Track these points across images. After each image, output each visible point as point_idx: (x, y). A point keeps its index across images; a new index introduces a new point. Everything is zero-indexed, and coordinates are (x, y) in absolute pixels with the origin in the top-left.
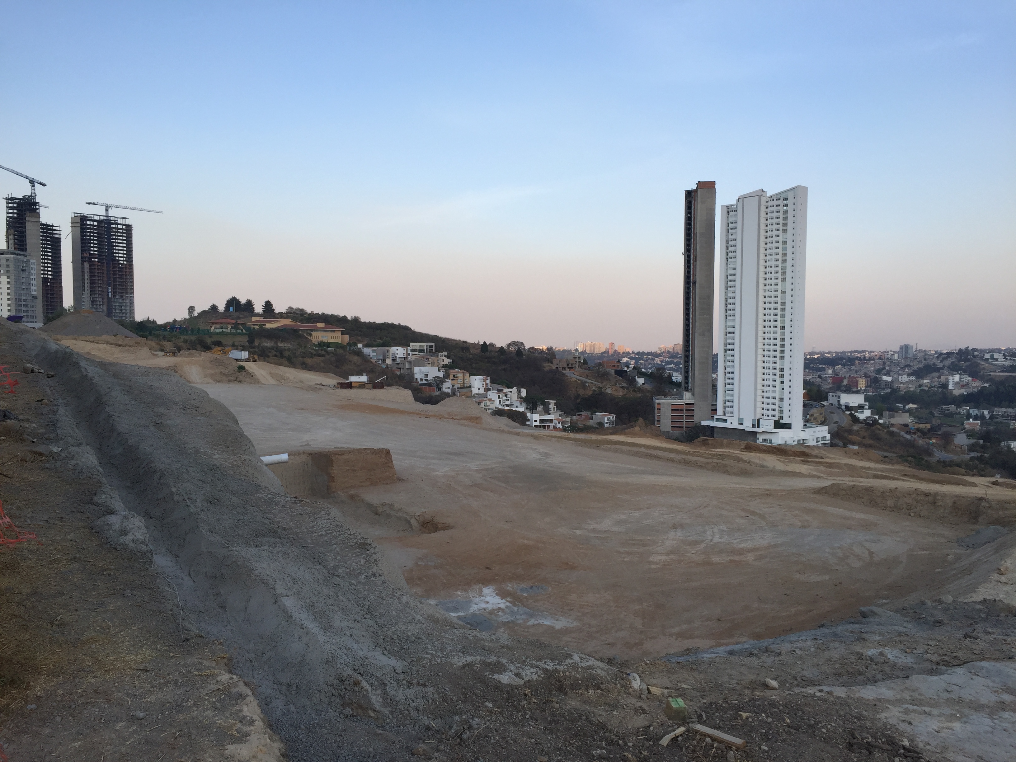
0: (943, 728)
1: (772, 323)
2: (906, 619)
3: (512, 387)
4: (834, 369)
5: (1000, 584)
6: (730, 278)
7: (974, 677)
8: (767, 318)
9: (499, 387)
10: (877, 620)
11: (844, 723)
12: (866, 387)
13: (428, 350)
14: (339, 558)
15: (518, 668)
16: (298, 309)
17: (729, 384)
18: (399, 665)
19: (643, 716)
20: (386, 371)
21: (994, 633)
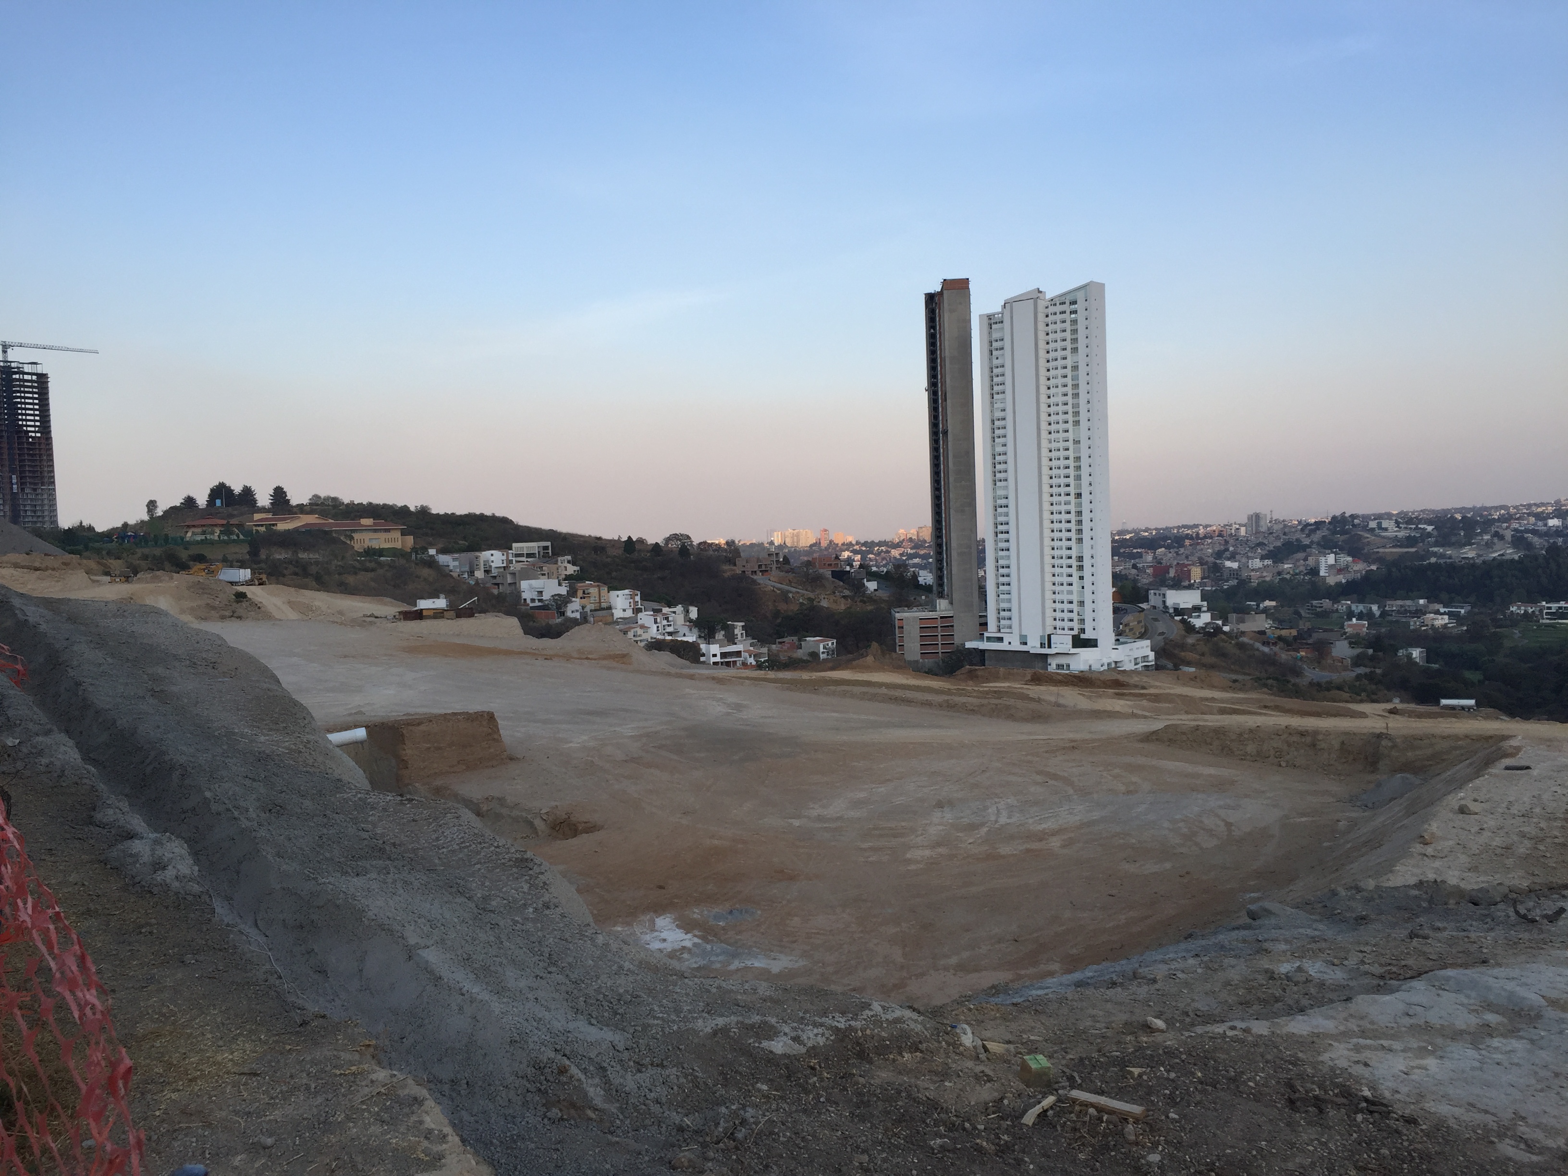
0: (1413, 1068)
1: (1063, 490)
2: (1313, 917)
3: (675, 605)
4: (1155, 553)
5: (1425, 858)
6: (997, 423)
7: (1440, 992)
8: (1055, 481)
9: (656, 606)
10: (1273, 921)
11: (1275, 1072)
12: (1202, 579)
13: (542, 554)
14: (487, 884)
15: (794, 1029)
16: (328, 498)
17: (1003, 584)
18: (619, 1039)
19: (989, 1085)
20: (477, 589)
21: (1445, 929)
